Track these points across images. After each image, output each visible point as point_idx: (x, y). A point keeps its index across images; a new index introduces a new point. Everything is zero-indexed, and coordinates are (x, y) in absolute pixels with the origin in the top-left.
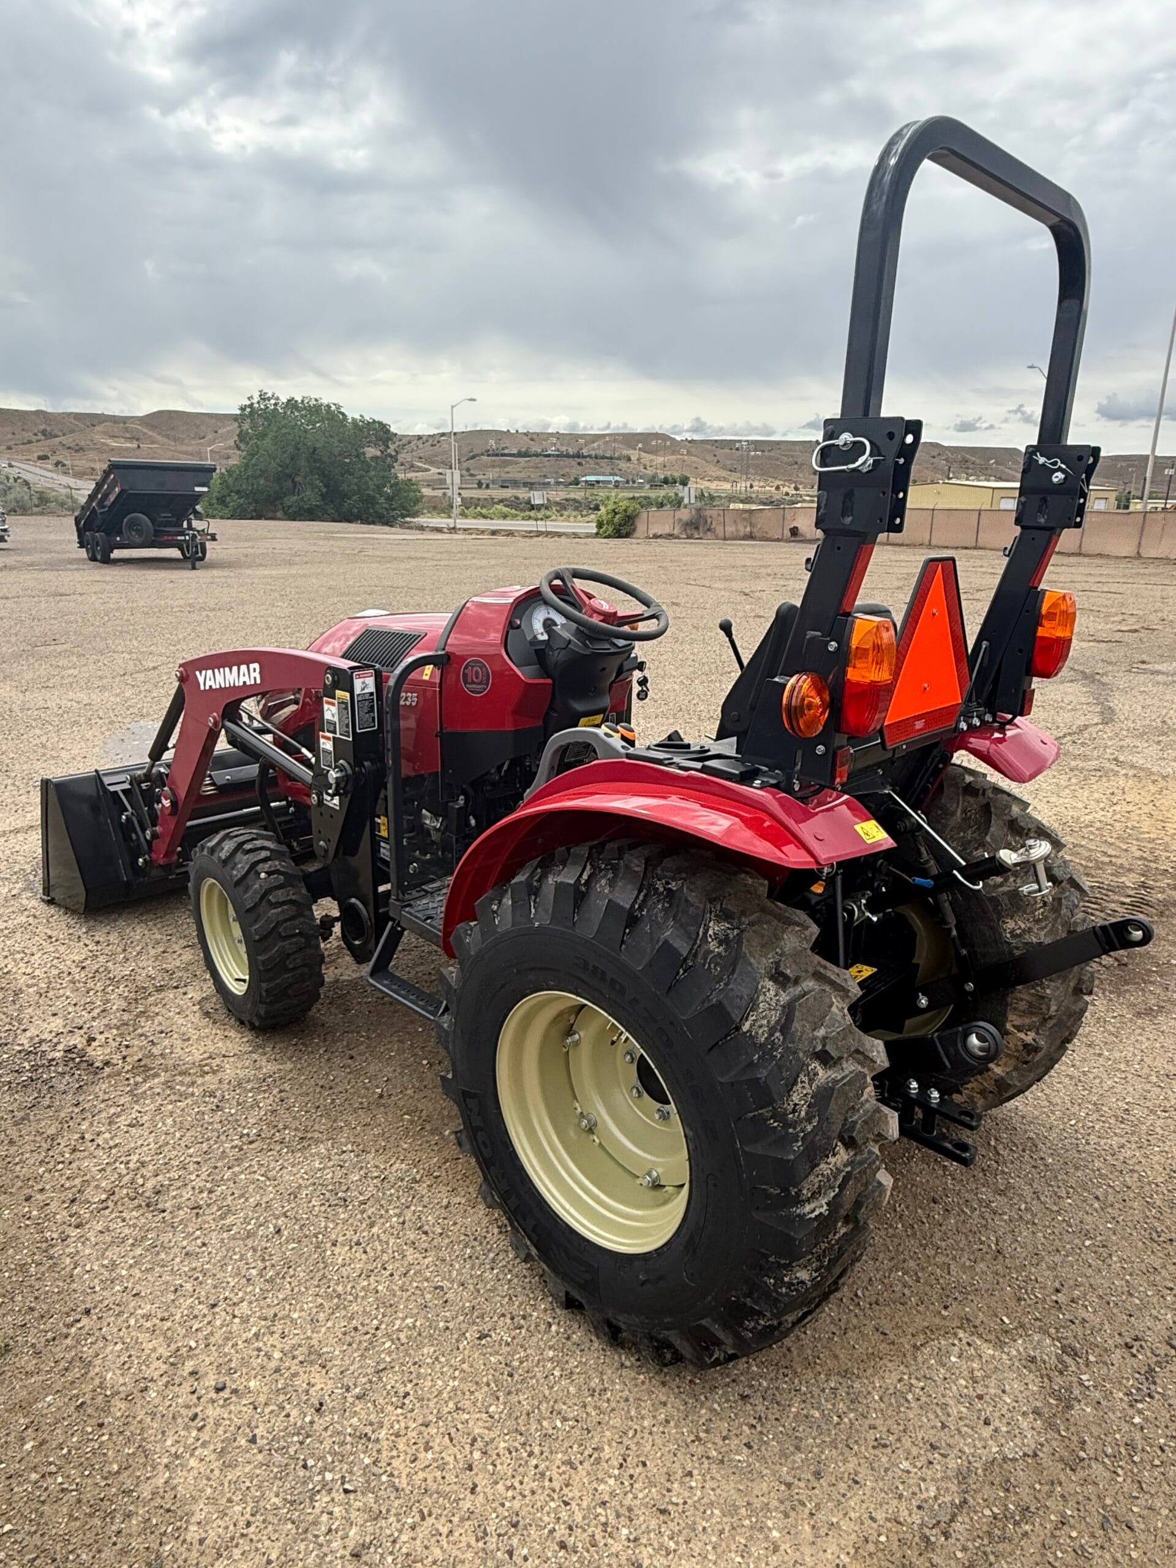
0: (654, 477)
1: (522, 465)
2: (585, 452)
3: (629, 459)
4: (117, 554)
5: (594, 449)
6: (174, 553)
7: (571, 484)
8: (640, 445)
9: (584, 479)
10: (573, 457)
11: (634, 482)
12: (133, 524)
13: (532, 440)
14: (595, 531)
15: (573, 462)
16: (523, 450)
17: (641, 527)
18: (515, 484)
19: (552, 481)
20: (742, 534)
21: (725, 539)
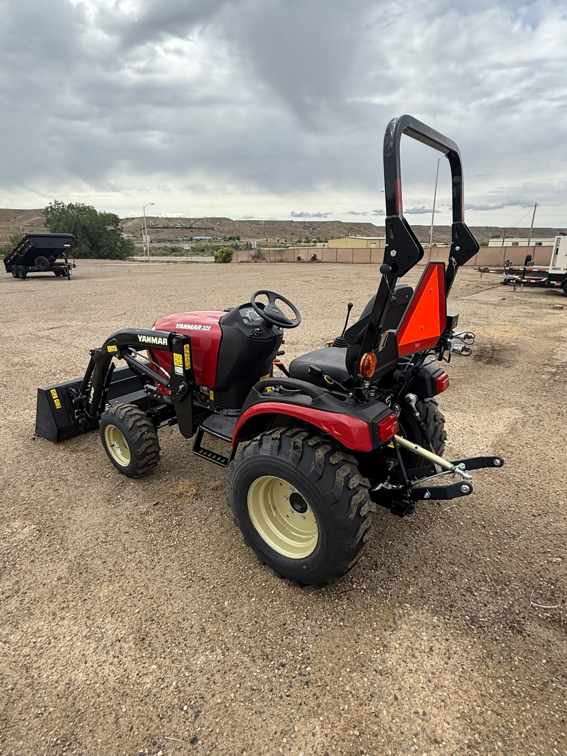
0: (225, 237)
1: (166, 232)
2: (193, 226)
3: (213, 229)
4: (29, 274)
5: (198, 225)
6: (52, 274)
7: (189, 240)
8: (218, 223)
9: (195, 238)
10: (188, 228)
11: (217, 239)
12: (40, 261)
13: (169, 221)
14: (214, 260)
15: (189, 231)
16: (166, 225)
17: (234, 258)
18: (164, 240)
19: (181, 239)
20: (278, 260)
21: (270, 262)
